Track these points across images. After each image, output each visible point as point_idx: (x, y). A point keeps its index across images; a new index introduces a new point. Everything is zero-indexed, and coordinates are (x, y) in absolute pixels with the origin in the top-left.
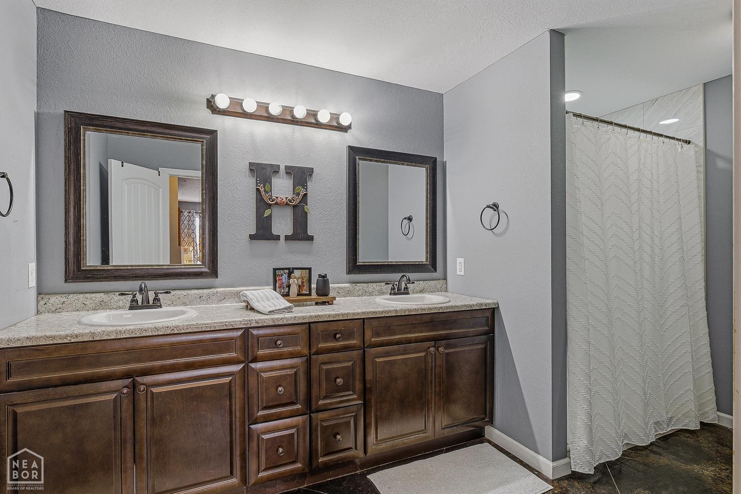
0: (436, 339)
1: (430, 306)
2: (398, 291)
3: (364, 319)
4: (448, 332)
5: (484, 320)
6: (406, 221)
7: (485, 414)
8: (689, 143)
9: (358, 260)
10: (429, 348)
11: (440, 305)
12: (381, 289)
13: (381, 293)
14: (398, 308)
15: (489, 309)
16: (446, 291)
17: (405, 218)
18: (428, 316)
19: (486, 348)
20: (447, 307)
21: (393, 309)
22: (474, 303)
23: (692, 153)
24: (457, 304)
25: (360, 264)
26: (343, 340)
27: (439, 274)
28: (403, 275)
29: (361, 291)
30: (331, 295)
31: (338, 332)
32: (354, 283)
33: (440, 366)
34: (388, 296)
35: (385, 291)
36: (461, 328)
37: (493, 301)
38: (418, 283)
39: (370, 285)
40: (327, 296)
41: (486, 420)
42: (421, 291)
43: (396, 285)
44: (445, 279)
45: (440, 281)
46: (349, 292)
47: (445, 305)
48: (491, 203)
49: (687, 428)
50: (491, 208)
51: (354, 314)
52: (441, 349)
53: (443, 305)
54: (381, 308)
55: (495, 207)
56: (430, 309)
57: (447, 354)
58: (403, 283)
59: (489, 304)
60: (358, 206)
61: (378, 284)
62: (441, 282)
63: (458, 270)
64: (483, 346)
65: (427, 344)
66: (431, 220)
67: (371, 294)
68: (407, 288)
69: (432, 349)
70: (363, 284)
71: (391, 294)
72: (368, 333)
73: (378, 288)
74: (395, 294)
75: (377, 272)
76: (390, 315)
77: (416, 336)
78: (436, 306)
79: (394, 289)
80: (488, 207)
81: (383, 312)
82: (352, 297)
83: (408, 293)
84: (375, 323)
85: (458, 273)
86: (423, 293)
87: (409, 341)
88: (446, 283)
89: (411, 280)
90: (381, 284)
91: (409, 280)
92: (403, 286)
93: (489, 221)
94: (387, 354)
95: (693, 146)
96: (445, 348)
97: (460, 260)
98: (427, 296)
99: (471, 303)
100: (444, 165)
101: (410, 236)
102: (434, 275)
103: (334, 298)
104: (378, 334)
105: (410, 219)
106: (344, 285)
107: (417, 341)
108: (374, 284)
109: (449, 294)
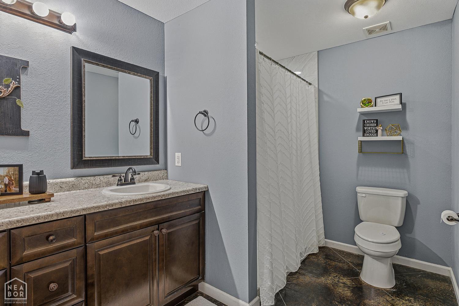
0: (158, 223)
1: (154, 195)
2: (125, 182)
3: (85, 215)
4: (169, 215)
5: (197, 201)
6: (133, 123)
7: (199, 274)
8: (310, 84)
9: (84, 155)
10: (153, 231)
11: (163, 193)
12: (109, 181)
13: (109, 184)
14: (123, 200)
15: (201, 192)
16: (167, 178)
17: (132, 121)
18: (152, 203)
19: (199, 223)
20: (169, 194)
21: (117, 201)
22: (191, 188)
23: (313, 90)
24: (177, 191)
25: (86, 159)
26: (57, 242)
27: (161, 165)
28: (130, 168)
29: (87, 184)
30: (49, 191)
31: (52, 233)
32: (80, 177)
33: (163, 245)
34: (115, 187)
35: (113, 182)
36: (180, 210)
37: (204, 185)
38: (143, 173)
39: (97, 178)
40: (44, 193)
41: (200, 278)
42: (146, 181)
43: (123, 176)
44: (166, 169)
45: (161, 171)
46: (74, 186)
47: (167, 192)
48: (202, 110)
49: (313, 253)
50: (202, 114)
51: (72, 212)
52: (164, 231)
53: (165, 193)
54: (106, 201)
55: (205, 113)
56: (154, 197)
57: (169, 233)
58: (130, 174)
59: (202, 188)
60: (83, 105)
61: (105, 176)
62: (163, 172)
63: (176, 162)
64: (197, 222)
65: (151, 228)
66: (154, 122)
67: (98, 186)
68: (133, 179)
69: (156, 232)
70: (89, 178)
71: (118, 185)
72: (90, 229)
73: (106, 180)
74: (122, 185)
75: (104, 166)
76: (114, 207)
77: (141, 223)
78: (159, 194)
79: (121, 180)
80: (200, 113)
81: (106, 206)
82: (77, 190)
83: (134, 183)
84: (98, 218)
85: (177, 164)
86: (148, 181)
87: (134, 228)
88: (167, 173)
89: (136, 171)
90: (108, 176)
91: (135, 172)
92: (130, 176)
93: (201, 124)
94: (112, 244)
95: (313, 86)
96: (167, 229)
97: (178, 155)
98: (150, 184)
99: (188, 189)
100: (165, 79)
101: (137, 135)
102: (157, 166)
103: (52, 195)
104: (102, 228)
105: (137, 121)
106: (68, 180)
107: (142, 227)
108: (102, 177)
109: (169, 181)
